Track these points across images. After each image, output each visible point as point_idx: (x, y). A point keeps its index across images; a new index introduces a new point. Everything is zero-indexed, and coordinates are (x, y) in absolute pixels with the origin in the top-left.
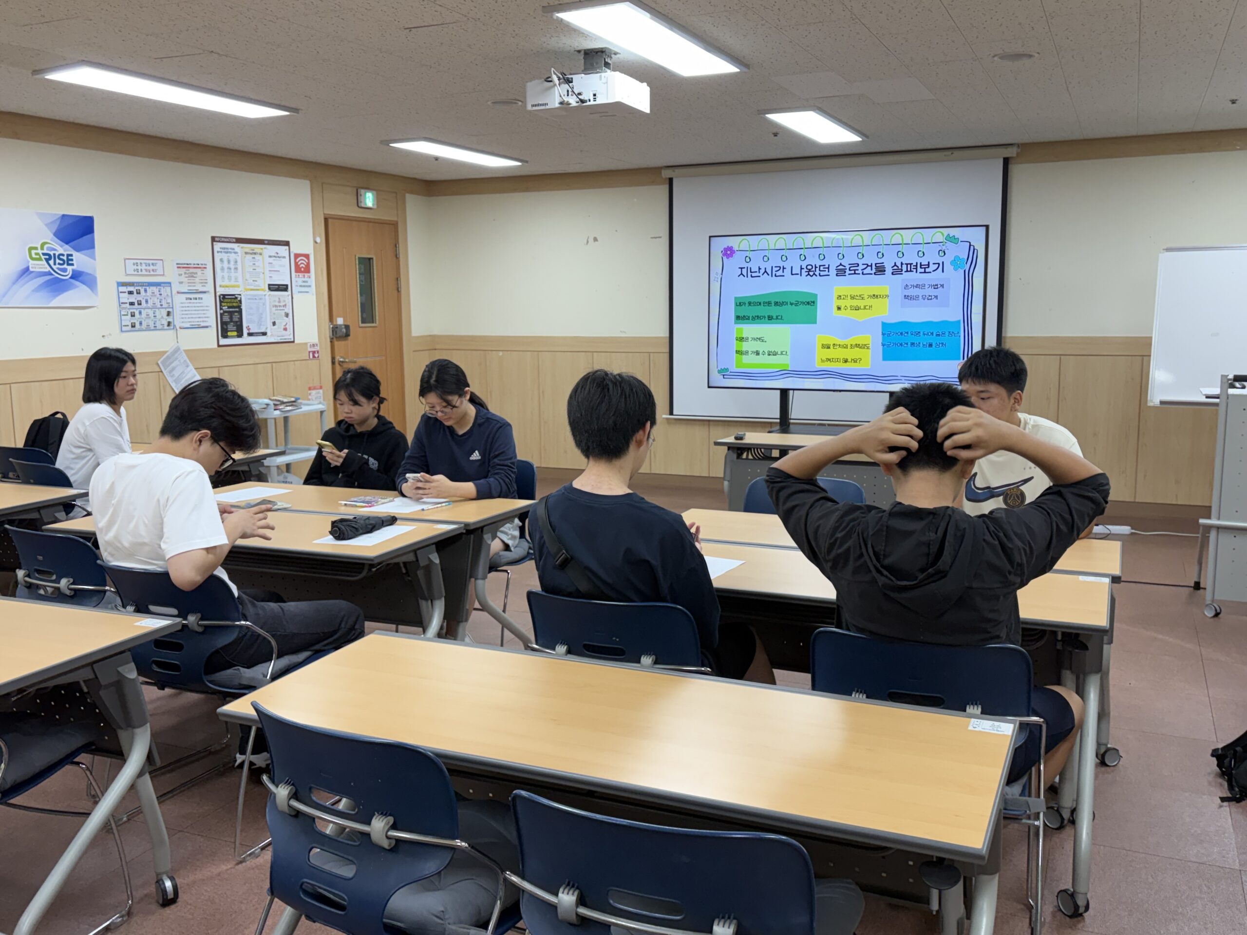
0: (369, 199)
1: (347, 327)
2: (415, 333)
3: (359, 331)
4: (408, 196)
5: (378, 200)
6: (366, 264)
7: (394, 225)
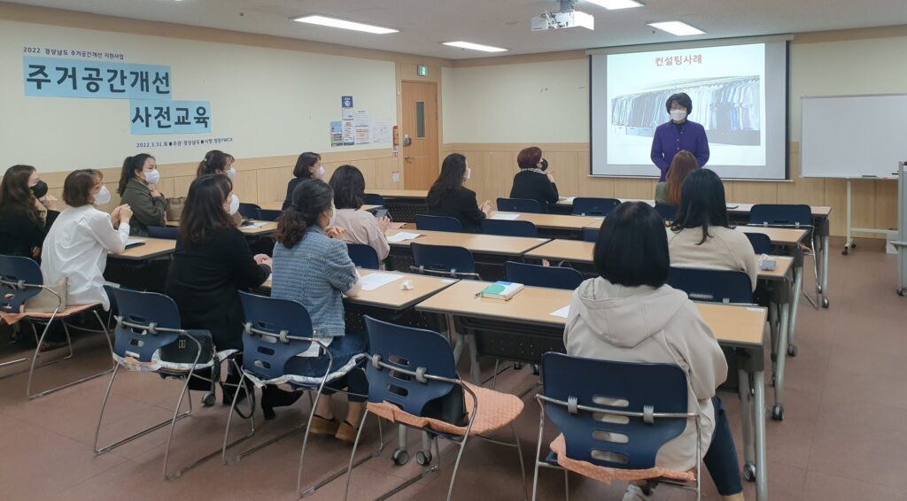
0: (424, 71)
1: (410, 139)
2: (444, 143)
3: (416, 142)
4: (443, 68)
5: (428, 71)
6: (420, 106)
7: (435, 85)
